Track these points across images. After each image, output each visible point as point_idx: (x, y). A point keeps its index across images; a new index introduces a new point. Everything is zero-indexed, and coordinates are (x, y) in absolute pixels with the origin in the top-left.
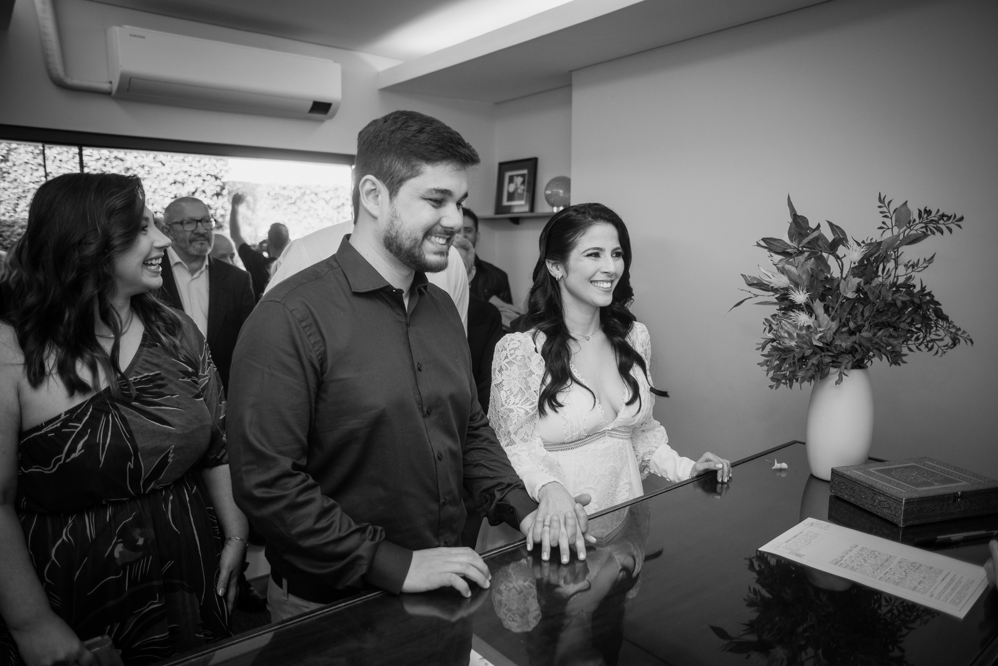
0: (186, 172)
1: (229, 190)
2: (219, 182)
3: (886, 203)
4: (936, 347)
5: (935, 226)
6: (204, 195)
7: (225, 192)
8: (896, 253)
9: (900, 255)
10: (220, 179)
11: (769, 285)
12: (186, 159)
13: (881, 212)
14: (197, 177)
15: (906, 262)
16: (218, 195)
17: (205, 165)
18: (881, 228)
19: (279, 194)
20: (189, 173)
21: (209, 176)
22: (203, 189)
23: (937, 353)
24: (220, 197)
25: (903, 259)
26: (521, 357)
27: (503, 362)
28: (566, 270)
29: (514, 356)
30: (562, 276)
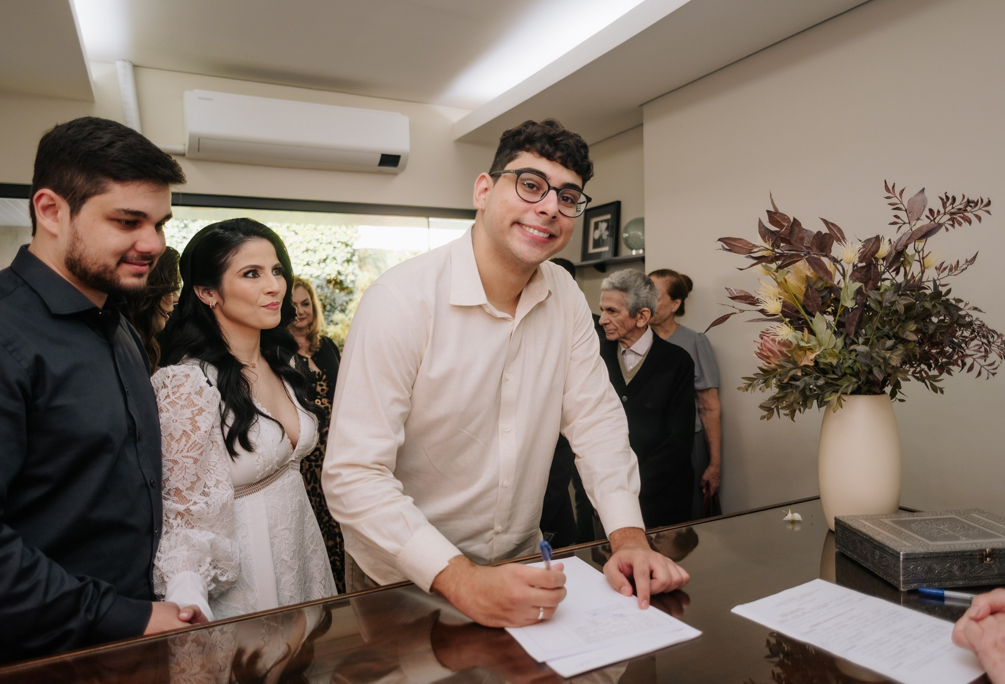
0: (318, 240)
1: (359, 256)
2: (349, 249)
3: (897, 193)
4: (977, 368)
5: (962, 215)
6: (335, 262)
7: (355, 258)
8: (921, 254)
9: (927, 256)
10: (351, 246)
11: (754, 298)
12: (318, 228)
13: (890, 204)
14: (328, 245)
15: (938, 265)
16: (348, 261)
17: (335, 233)
18: (894, 223)
20: (320, 241)
21: (340, 244)
22: (334, 256)
23: (980, 374)
24: (351, 263)
25: (933, 261)
26: (187, 395)
27: (163, 403)
28: (222, 295)
29: (178, 395)
30: (217, 303)
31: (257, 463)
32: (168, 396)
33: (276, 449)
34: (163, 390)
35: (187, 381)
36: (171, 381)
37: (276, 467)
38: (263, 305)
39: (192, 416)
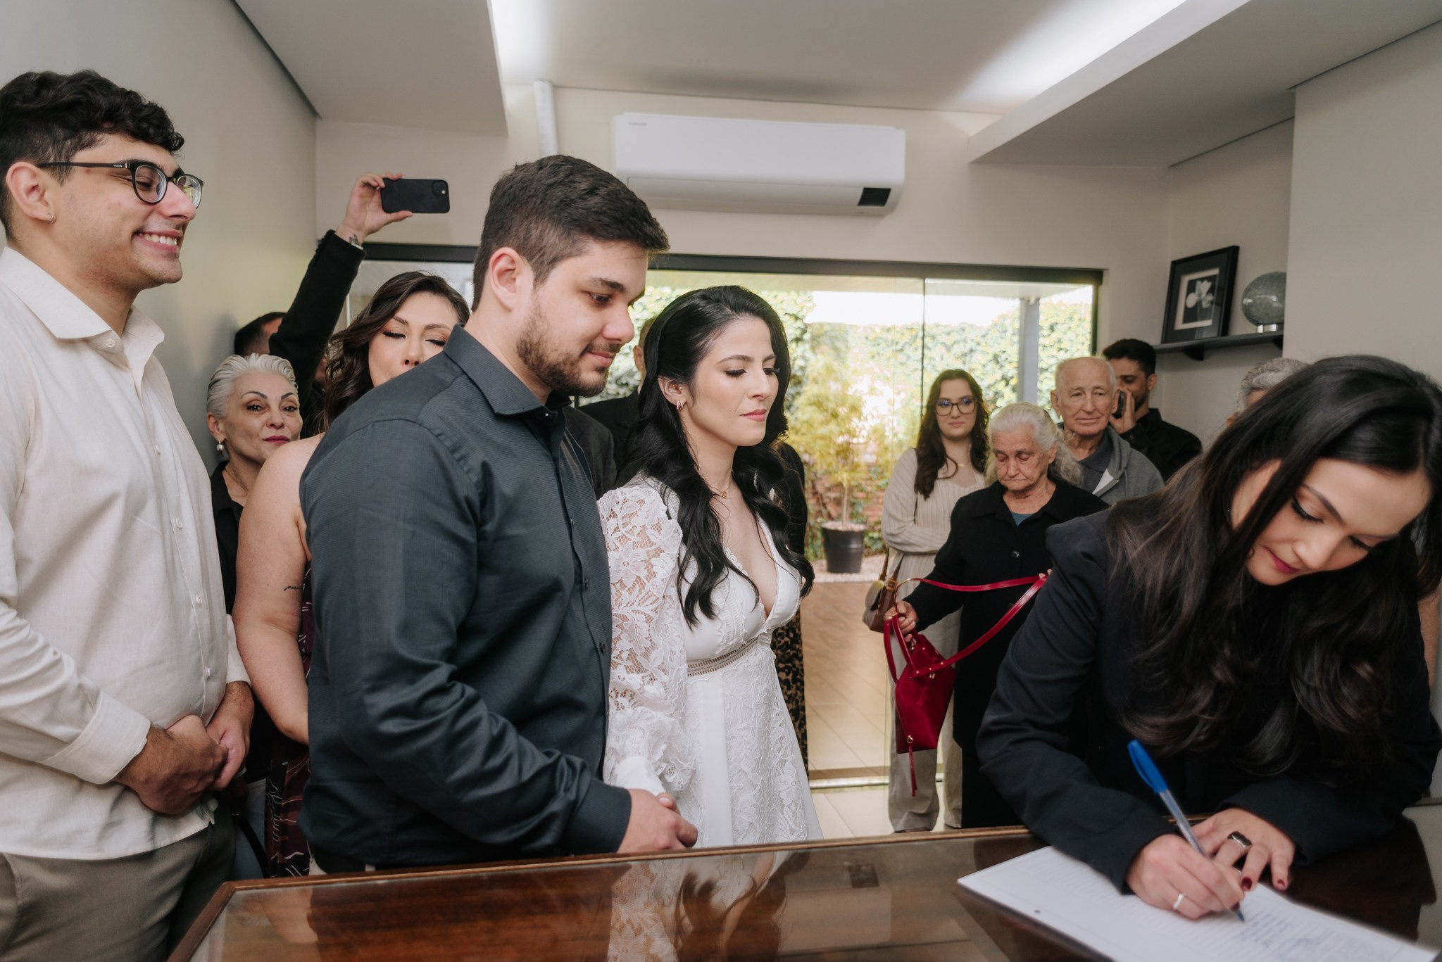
7: (807, 337)
10: (802, 319)
19: (880, 338)
26: (640, 529)
27: (611, 537)
28: (692, 393)
29: (629, 527)
30: (686, 403)
31: (719, 634)
32: (617, 529)
33: (745, 618)
34: (612, 520)
35: (640, 509)
36: (621, 508)
37: (743, 642)
38: (745, 413)
39: (647, 558)
